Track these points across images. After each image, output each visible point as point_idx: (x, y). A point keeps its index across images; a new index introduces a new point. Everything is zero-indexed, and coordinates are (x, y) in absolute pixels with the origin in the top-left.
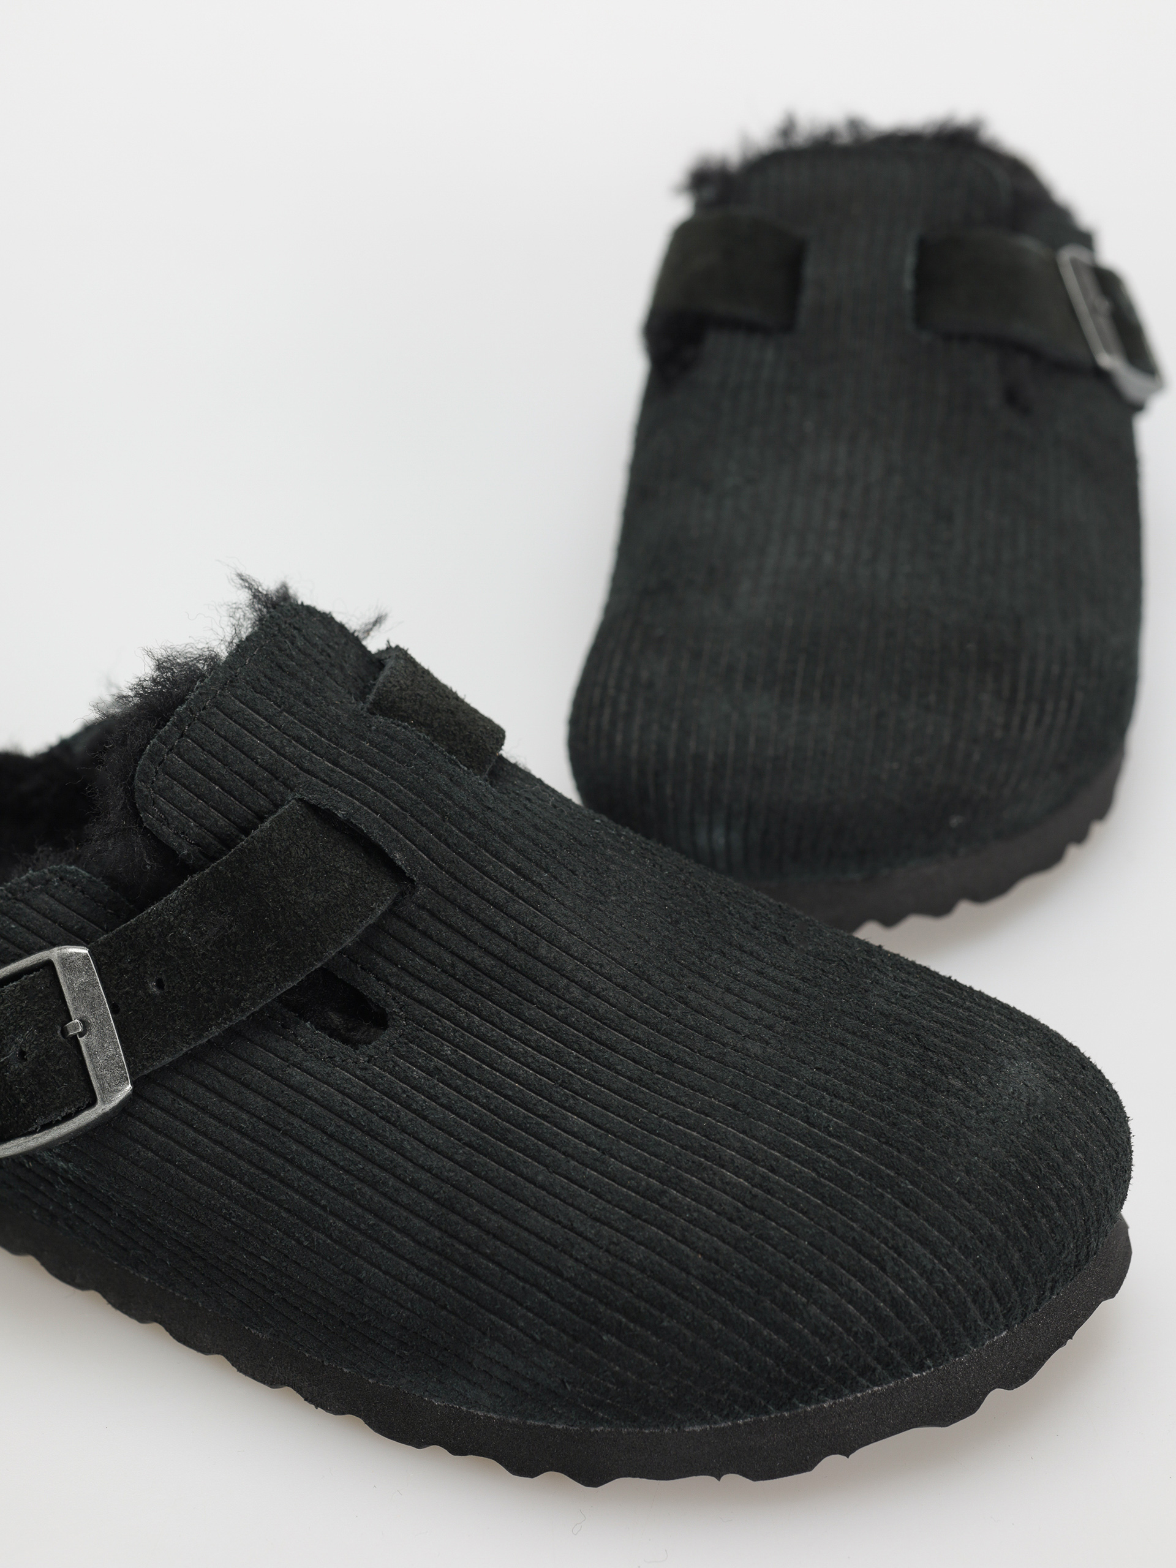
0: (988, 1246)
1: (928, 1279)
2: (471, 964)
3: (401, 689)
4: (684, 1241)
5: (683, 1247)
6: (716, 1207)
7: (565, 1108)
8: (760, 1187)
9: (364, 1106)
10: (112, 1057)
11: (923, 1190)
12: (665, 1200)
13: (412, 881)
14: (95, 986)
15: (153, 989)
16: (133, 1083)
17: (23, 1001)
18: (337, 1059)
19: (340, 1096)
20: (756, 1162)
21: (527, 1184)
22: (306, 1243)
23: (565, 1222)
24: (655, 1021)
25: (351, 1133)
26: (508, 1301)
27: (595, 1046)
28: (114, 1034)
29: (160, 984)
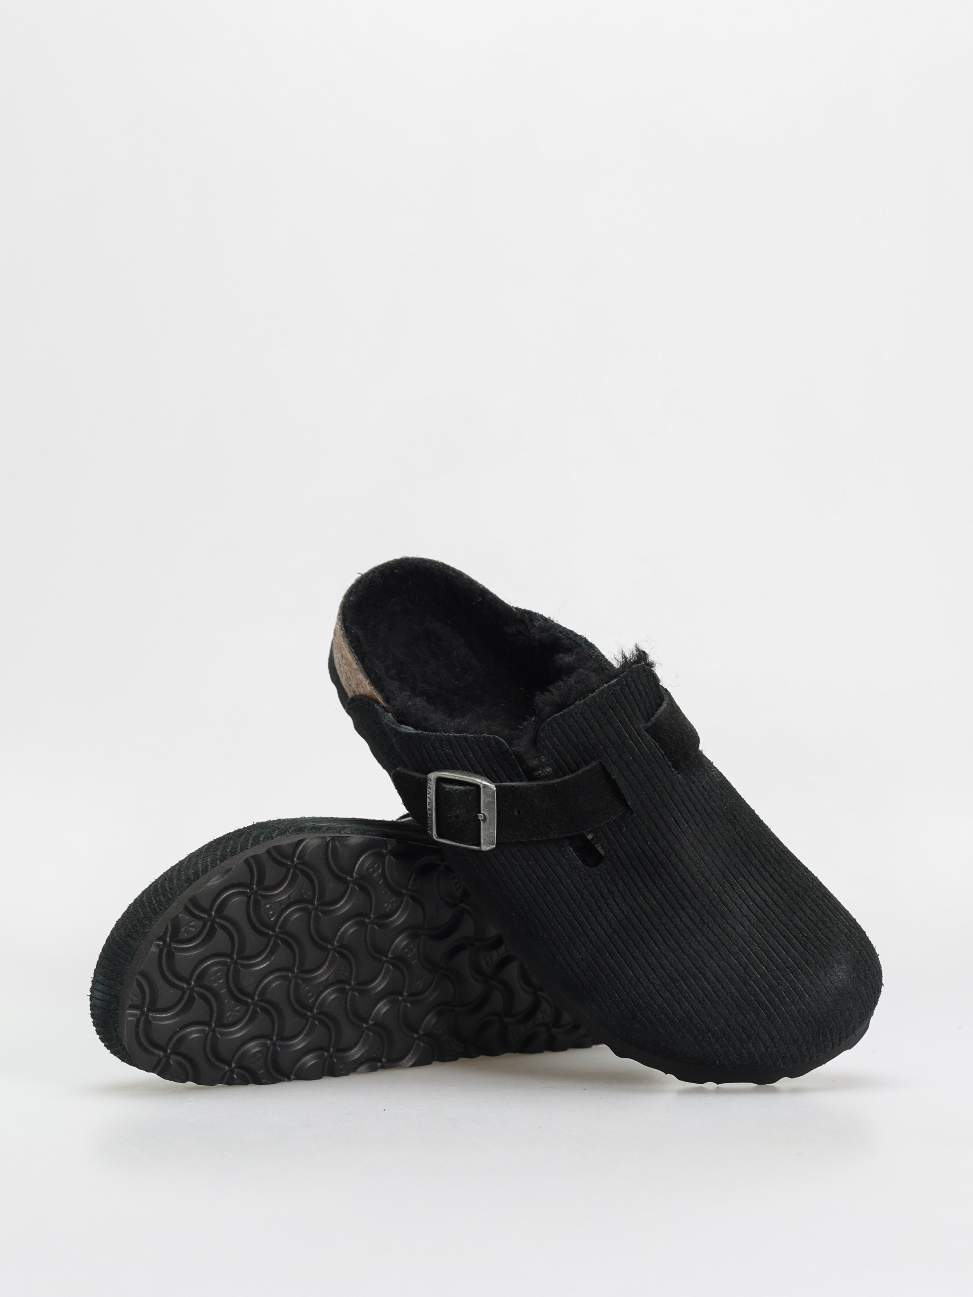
0: (795, 1042)
1: (766, 1049)
2: (643, 852)
3: (666, 720)
4: (679, 1004)
5: (677, 1006)
6: (696, 995)
7: (655, 929)
8: (715, 993)
9: (580, 895)
10: (491, 833)
11: (778, 1014)
12: (678, 984)
13: (632, 810)
14: (494, 804)
15: (516, 813)
16: (496, 845)
17: (464, 797)
18: (577, 870)
19: (573, 887)
20: (718, 982)
21: (629, 955)
22: (541, 935)
23: (638, 976)
24: (705, 903)
25: (572, 904)
26: (607, 994)
27: (677, 905)
28: (494, 826)
29: (519, 812)
